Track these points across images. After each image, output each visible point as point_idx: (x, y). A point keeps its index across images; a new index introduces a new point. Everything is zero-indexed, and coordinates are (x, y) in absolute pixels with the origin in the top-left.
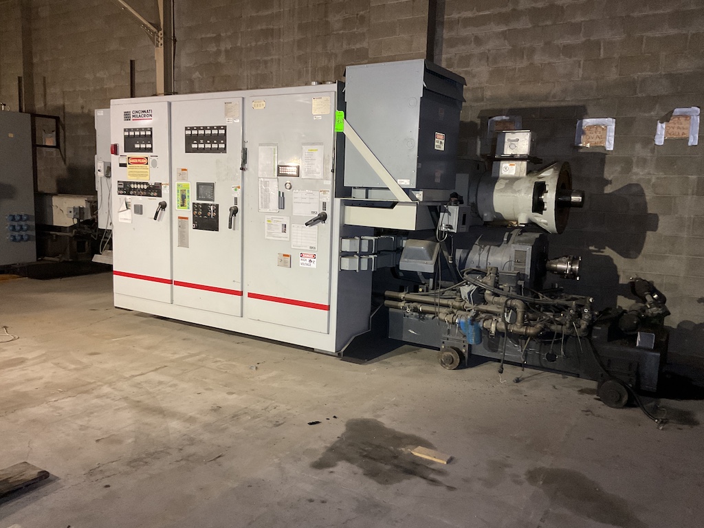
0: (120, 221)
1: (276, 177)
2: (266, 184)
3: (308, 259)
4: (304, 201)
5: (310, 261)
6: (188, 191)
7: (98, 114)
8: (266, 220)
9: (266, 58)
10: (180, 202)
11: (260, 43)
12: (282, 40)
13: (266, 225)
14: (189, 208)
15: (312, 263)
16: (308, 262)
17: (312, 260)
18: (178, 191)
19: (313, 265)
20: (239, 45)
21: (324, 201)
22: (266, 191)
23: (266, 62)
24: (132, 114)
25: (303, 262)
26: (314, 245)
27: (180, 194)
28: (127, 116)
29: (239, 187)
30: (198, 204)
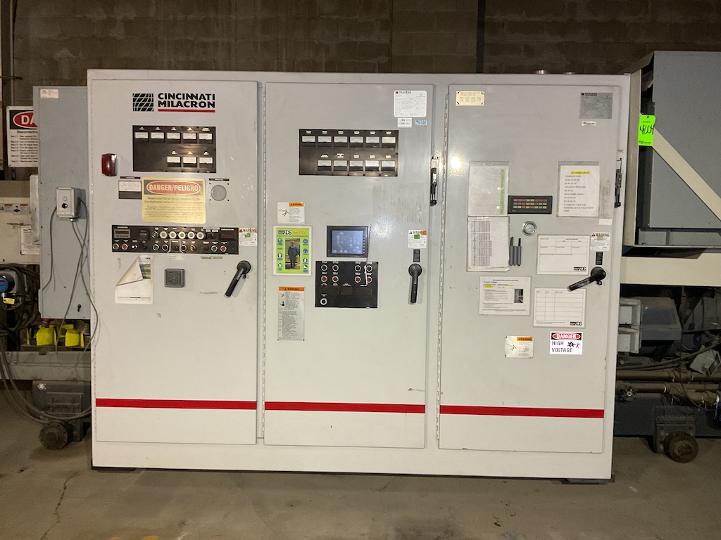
0: (117, 301)
1: (506, 214)
2: (485, 226)
3: (566, 342)
4: (559, 251)
5: (571, 344)
6: (306, 242)
7: (43, 95)
8: (482, 284)
9: (206, 40)
10: (283, 262)
11: (190, 17)
12: (233, 17)
13: (482, 293)
14: (306, 271)
15: (574, 348)
16: (566, 345)
17: (575, 342)
18: (280, 243)
19: (577, 351)
20: (152, 14)
21: (600, 250)
22: (484, 237)
23: (205, 46)
24: (156, 99)
25: (557, 346)
26: (579, 318)
27: (284, 247)
28: (142, 103)
29: (424, 233)
30: (330, 263)
